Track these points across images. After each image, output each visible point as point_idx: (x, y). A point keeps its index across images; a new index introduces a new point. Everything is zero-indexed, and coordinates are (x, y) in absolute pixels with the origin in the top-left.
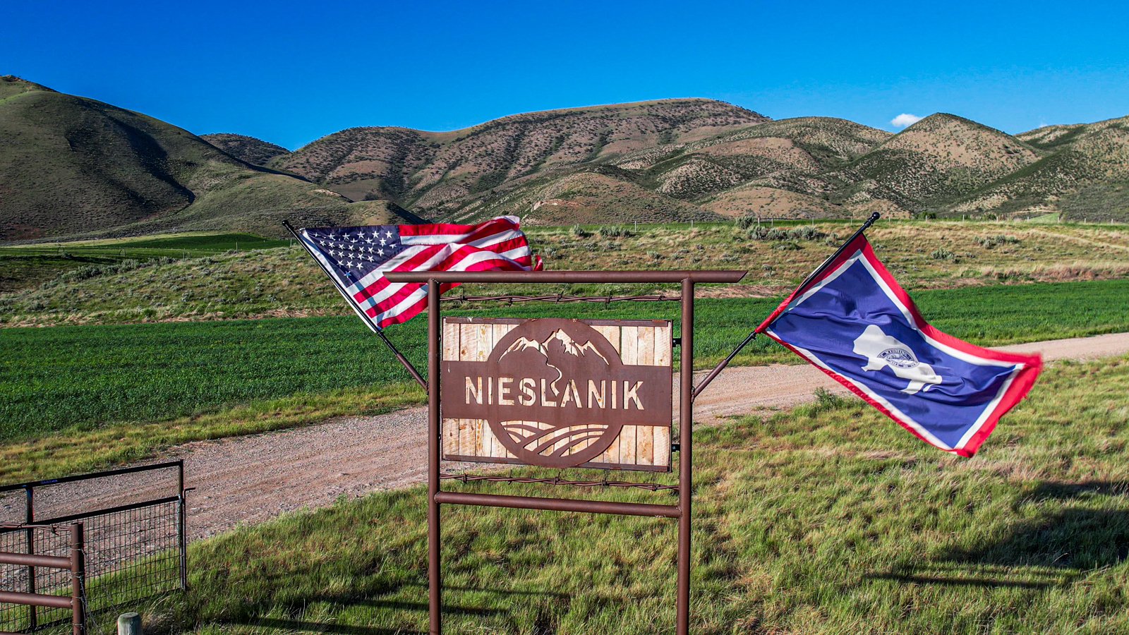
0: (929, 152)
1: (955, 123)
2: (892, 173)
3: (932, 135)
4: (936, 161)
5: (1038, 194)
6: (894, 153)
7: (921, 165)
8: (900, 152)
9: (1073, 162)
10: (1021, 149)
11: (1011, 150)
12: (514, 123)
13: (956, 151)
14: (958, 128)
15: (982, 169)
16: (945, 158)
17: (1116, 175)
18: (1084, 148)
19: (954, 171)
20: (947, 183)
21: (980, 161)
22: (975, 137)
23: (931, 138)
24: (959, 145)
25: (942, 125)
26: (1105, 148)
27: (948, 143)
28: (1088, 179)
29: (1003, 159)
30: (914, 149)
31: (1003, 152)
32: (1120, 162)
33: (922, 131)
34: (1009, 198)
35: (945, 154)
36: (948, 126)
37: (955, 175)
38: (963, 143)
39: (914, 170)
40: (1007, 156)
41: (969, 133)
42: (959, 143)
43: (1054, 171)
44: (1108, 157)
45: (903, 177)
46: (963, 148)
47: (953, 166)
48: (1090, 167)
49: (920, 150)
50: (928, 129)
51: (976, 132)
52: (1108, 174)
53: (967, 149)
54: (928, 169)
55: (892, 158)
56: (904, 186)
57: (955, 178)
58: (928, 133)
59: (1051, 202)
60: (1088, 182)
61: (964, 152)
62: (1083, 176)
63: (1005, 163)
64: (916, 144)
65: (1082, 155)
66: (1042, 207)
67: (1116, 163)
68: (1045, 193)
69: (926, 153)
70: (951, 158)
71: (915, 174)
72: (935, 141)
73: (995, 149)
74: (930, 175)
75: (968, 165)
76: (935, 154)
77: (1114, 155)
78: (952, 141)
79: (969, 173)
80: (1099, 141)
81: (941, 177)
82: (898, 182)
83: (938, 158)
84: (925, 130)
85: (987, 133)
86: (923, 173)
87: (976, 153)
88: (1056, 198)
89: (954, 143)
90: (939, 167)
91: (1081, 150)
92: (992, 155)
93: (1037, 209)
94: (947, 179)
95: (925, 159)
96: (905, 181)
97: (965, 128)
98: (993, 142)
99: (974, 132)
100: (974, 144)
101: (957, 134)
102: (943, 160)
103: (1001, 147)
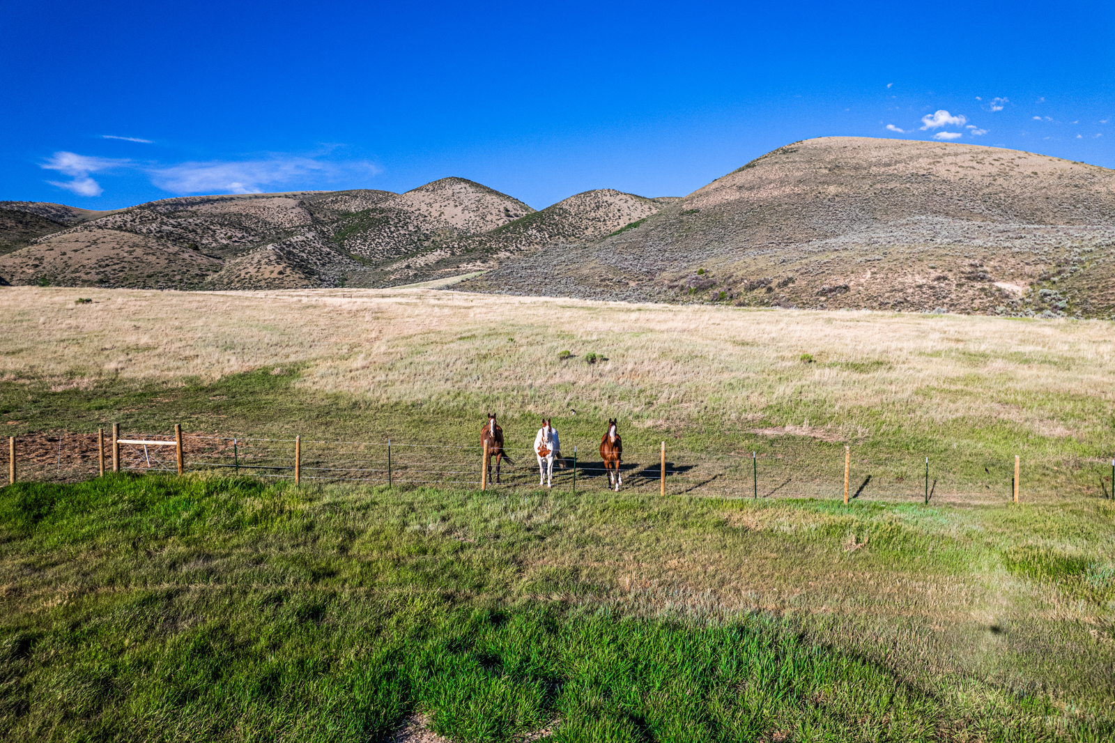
0: (421, 212)
1: (463, 185)
2: (365, 231)
3: (432, 196)
4: (424, 221)
6: (382, 212)
7: (405, 224)
8: (390, 210)
9: (554, 219)
11: (511, 213)
12: (167, 205)
13: (450, 211)
14: (462, 190)
15: (473, 231)
16: (435, 218)
18: (570, 206)
19: (439, 232)
21: (473, 223)
22: (477, 199)
23: (429, 198)
24: (456, 206)
25: (447, 187)
26: (593, 205)
27: (446, 203)
28: (564, 237)
30: (405, 208)
31: (503, 215)
32: (604, 220)
34: (452, 254)
35: (437, 214)
36: (453, 187)
37: (439, 235)
38: (461, 204)
39: (392, 229)
41: (473, 196)
42: (457, 204)
44: (593, 214)
45: (375, 235)
46: (459, 209)
47: (441, 226)
48: (571, 224)
49: (410, 210)
51: (480, 195)
52: (589, 232)
53: (463, 210)
54: (411, 228)
57: (438, 239)
58: (429, 193)
59: (497, 259)
60: (562, 240)
61: (459, 213)
62: (559, 234)
64: (410, 204)
65: (565, 211)
67: (600, 221)
68: (498, 250)
69: (418, 212)
70: (443, 217)
71: (392, 233)
72: (432, 201)
73: (494, 212)
74: (410, 235)
75: (459, 226)
76: (426, 213)
77: (601, 213)
78: (450, 202)
79: (455, 234)
81: (422, 237)
83: (428, 218)
85: (493, 197)
86: (402, 232)
87: (472, 214)
88: (508, 254)
89: (452, 203)
90: (425, 227)
91: (567, 207)
92: (489, 218)
95: (412, 218)
96: (374, 240)
97: (471, 190)
98: (495, 205)
99: (477, 195)
100: (474, 205)
101: (459, 195)
102: (432, 219)
103: (502, 209)
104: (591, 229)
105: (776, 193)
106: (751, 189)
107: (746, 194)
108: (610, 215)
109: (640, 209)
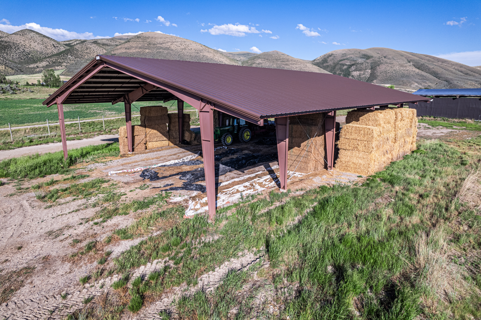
0: (22, 43)
1: (33, 33)
2: (5, 50)
3: (23, 37)
4: (25, 47)
5: (60, 62)
6: (6, 42)
7: (18, 48)
8: (9, 42)
9: (74, 52)
10: (60, 46)
11: (55, 46)
14: (34, 36)
15: (44, 52)
16: (29, 46)
17: (88, 57)
19: (33, 52)
20: (30, 56)
23: (23, 38)
25: (28, 34)
26: (85, 48)
27: (30, 41)
29: (53, 49)
30: (15, 42)
31: (53, 46)
33: (19, 35)
34: (49, 63)
35: (29, 45)
36: (30, 34)
37: (33, 53)
38: (36, 42)
39: (15, 50)
40: (54, 48)
41: (39, 38)
43: (67, 55)
44: (86, 51)
46: (36, 44)
47: (32, 50)
48: (80, 54)
49: (18, 43)
50: (22, 35)
51: (42, 38)
53: (38, 44)
54: (21, 50)
55: (5, 44)
56: (10, 56)
57: (33, 54)
58: (21, 36)
59: (64, 65)
60: (79, 59)
61: (37, 45)
62: (77, 57)
64: (16, 40)
65: (77, 50)
66: (60, 67)
68: (62, 62)
70: (32, 47)
71: (15, 51)
72: (24, 40)
73: (49, 45)
75: (39, 50)
76: (24, 45)
77: (88, 51)
78: (32, 40)
79: (39, 53)
80: (83, 46)
82: (7, 54)
83: (26, 46)
84: (20, 35)
85: (47, 39)
86: (19, 51)
87: (42, 46)
88: (66, 64)
90: (26, 50)
91: (77, 48)
92: (48, 47)
93: (58, 68)
94: (29, 54)
95: (20, 46)
96: (10, 54)
97: (38, 36)
98: (49, 42)
99: (41, 38)
100: (41, 42)
101: (34, 38)
102: (28, 47)
103: (52, 44)
104: (86, 56)
105: (134, 51)
106: (128, 49)
107: (127, 51)
108: (91, 52)
109: (99, 50)
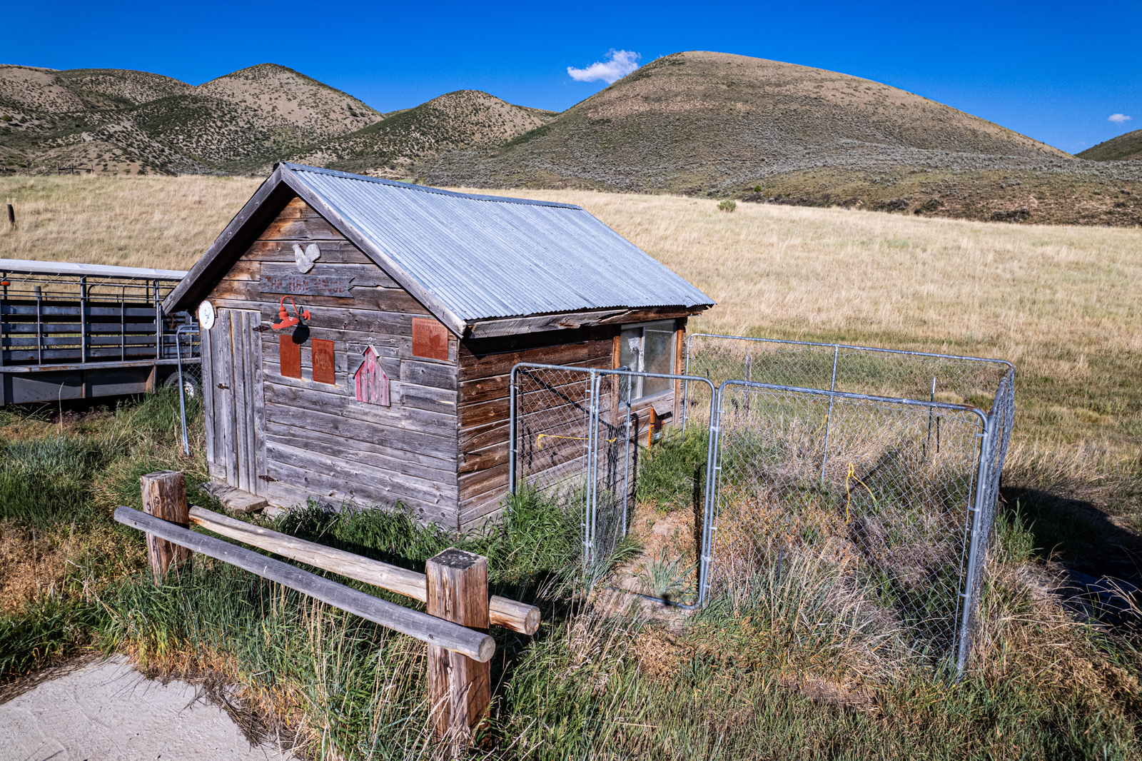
13: (283, 106)
18: (444, 106)
21: (316, 121)
22: (312, 92)
24: (290, 100)
28: (452, 142)
32: (489, 126)
42: (290, 97)
45: (200, 130)
52: (477, 137)
63: (349, 126)
67: (484, 126)
69: (243, 104)
74: (244, 132)
81: (260, 136)
89: (284, 96)
